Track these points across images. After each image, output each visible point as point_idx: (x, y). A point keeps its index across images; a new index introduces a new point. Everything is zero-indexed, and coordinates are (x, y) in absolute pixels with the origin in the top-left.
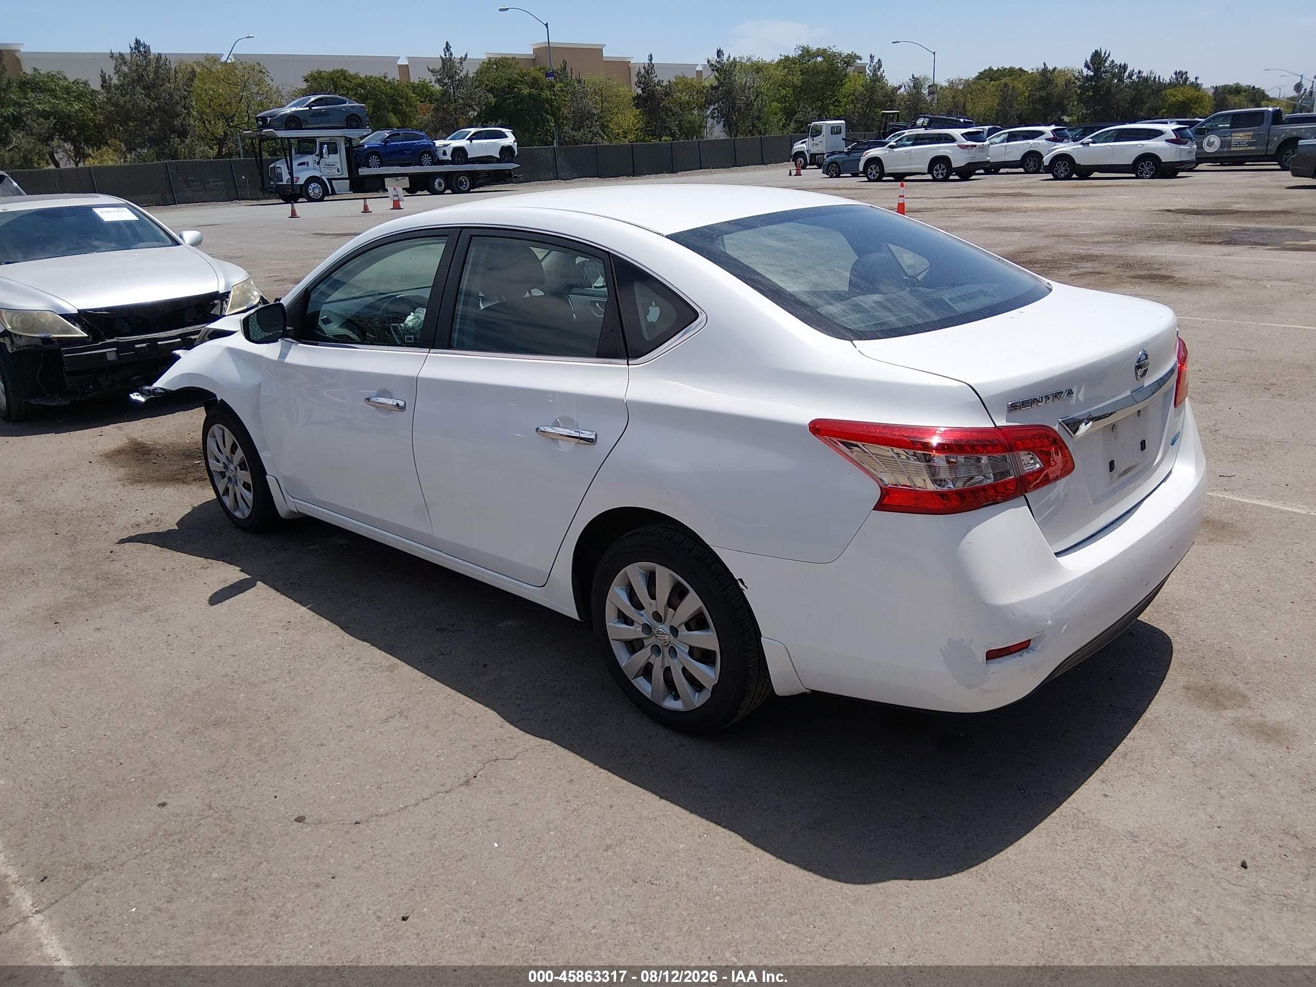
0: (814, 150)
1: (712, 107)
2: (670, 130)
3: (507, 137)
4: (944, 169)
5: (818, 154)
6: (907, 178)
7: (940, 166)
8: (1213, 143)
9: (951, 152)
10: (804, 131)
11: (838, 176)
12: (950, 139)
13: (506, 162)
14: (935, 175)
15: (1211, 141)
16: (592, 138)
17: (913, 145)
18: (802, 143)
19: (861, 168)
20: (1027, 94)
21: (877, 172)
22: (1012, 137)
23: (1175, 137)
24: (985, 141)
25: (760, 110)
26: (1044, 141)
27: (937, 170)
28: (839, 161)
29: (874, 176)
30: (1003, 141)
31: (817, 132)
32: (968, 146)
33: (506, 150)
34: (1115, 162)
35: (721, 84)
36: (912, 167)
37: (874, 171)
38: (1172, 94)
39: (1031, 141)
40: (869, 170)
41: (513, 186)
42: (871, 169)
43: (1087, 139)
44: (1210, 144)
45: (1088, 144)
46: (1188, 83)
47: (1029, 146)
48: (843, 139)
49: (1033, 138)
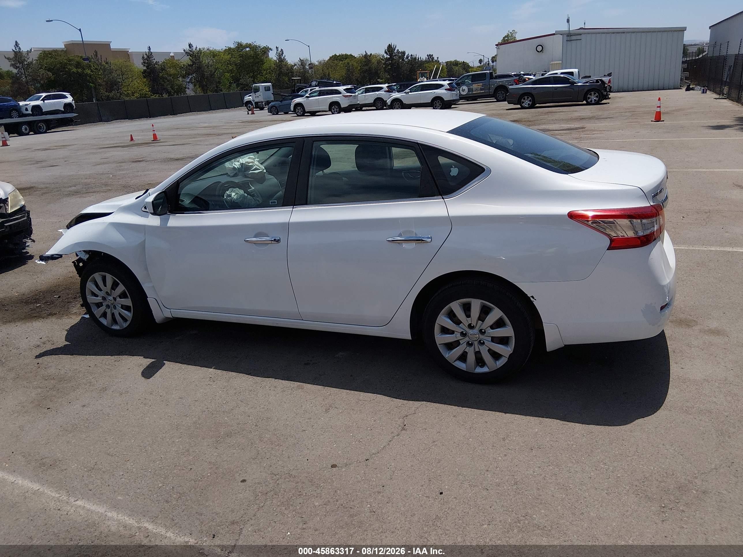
0: (257, 100)
1: (190, 77)
2: (167, 90)
3: (68, 98)
4: (337, 109)
5: (260, 102)
6: (317, 114)
7: (335, 107)
8: (464, 90)
9: (339, 99)
10: (248, 90)
11: (277, 114)
12: (338, 92)
13: (68, 113)
14: (333, 112)
15: (464, 89)
16: (120, 97)
17: (319, 96)
18: (249, 96)
19: (292, 109)
20: (359, 68)
21: (301, 111)
22: (367, 91)
23: (449, 88)
24: (355, 93)
25: (219, 78)
26: (384, 92)
27: (333, 109)
28: (276, 105)
29: (300, 113)
30: (362, 93)
31: (257, 90)
32: (348, 96)
33: (68, 106)
34: (422, 102)
35: (194, 63)
36: (320, 108)
37: (299, 110)
38: (428, 66)
39: (377, 93)
40: (297, 110)
41: (73, 128)
42: (298, 109)
43: (407, 91)
44: (463, 90)
45: (408, 93)
46: (434, 60)
47: (377, 95)
48: (272, 94)
49: (378, 91)
